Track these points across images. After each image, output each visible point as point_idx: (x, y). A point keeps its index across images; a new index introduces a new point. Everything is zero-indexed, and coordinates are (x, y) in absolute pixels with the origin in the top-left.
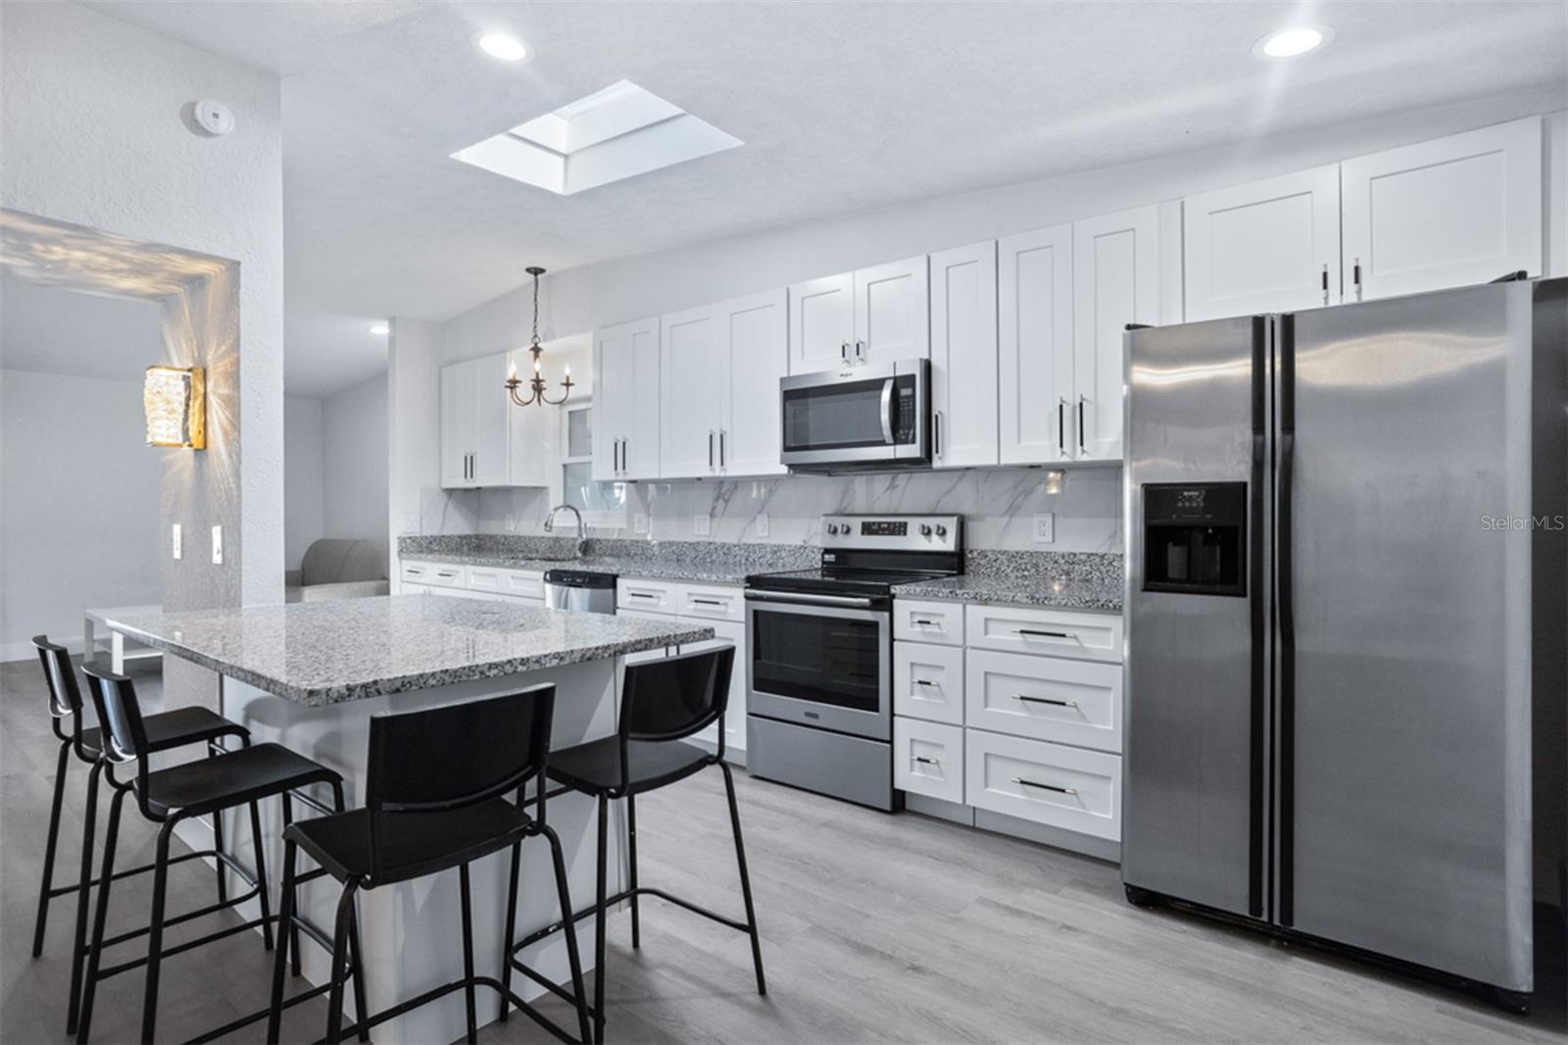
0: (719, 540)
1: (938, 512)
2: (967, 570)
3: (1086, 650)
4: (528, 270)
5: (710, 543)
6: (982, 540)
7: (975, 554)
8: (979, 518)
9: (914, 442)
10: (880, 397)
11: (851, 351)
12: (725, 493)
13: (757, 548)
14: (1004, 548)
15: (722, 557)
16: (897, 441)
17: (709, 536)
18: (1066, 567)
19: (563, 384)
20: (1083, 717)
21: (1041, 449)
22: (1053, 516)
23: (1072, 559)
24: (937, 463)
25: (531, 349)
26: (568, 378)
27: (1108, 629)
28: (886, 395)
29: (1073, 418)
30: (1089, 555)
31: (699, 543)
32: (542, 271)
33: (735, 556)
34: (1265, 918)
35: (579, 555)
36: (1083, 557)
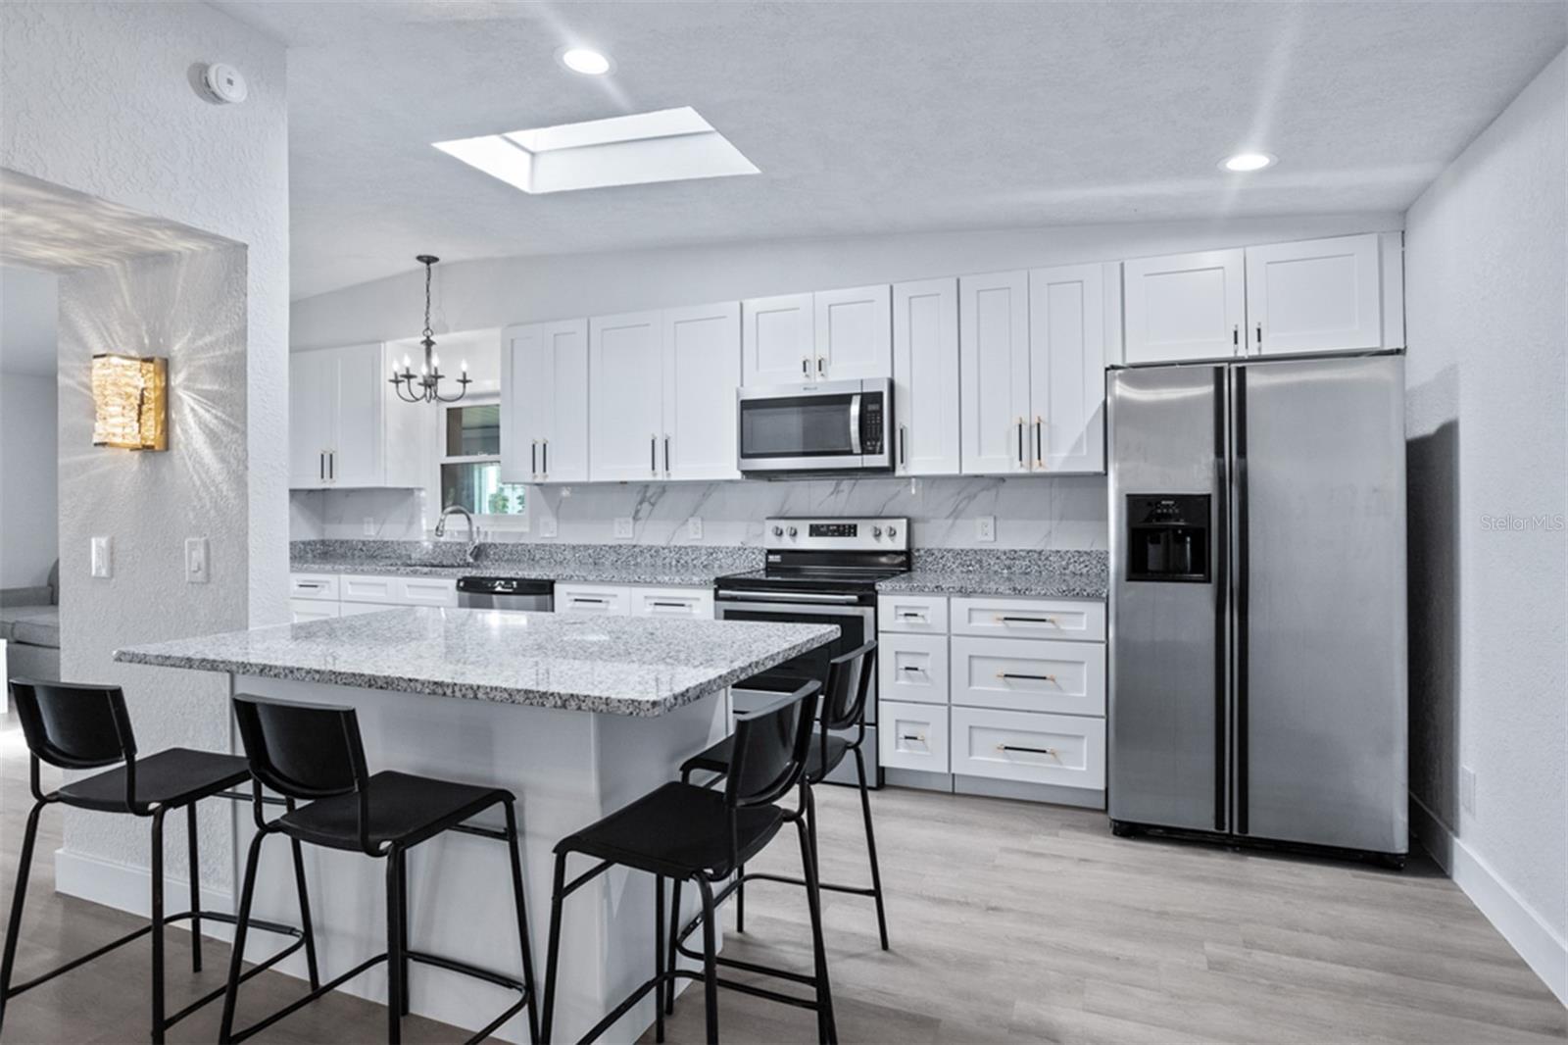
0: (645, 542)
1: (883, 515)
2: (914, 567)
3: (1062, 631)
4: (420, 258)
5: (635, 546)
6: (925, 541)
7: (922, 552)
8: (925, 520)
9: (881, 452)
10: (847, 411)
11: (813, 367)
12: (651, 497)
13: (689, 550)
14: (949, 547)
15: (649, 560)
16: (864, 451)
17: (632, 539)
18: (1007, 562)
19: (459, 381)
20: (1059, 688)
21: (1002, 462)
22: (995, 518)
23: (1013, 555)
24: (899, 472)
25: (422, 342)
26: (464, 375)
27: (1082, 613)
28: (855, 409)
29: (1031, 436)
30: (1028, 552)
31: (621, 546)
32: (436, 259)
33: (665, 559)
34: (1227, 831)
35: (471, 560)
36: (1023, 554)
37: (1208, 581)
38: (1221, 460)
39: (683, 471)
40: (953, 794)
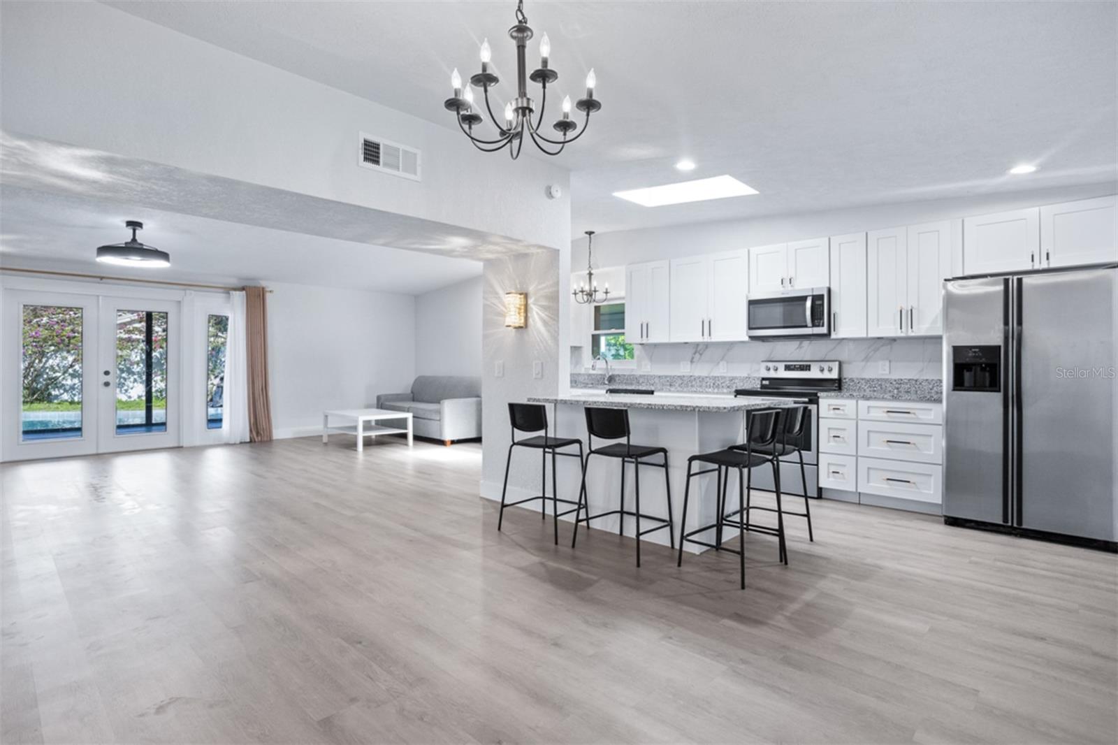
0: (696, 374)
1: (827, 359)
2: (842, 388)
3: (918, 419)
4: (586, 233)
5: (691, 376)
6: (849, 373)
7: (847, 380)
8: (849, 363)
9: (823, 326)
10: (805, 305)
11: (787, 282)
12: (700, 350)
13: (720, 378)
14: (864, 377)
15: (698, 384)
16: (814, 325)
17: (690, 372)
18: (897, 386)
19: (605, 292)
20: (918, 449)
21: (891, 330)
22: (890, 362)
23: (900, 382)
24: (833, 336)
25: (587, 274)
26: (607, 289)
27: (931, 410)
28: (809, 303)
29: (906, 316)
30: (909, 380)
31: (684, 376)
32: (593, 233)
33: (707, 383)
34: (1010, 524)
35: (607, 382)
36: (906, 381)
37: (999, 391)
38: (1007, 328)
39: (718, 337)
40: (859, 504)
